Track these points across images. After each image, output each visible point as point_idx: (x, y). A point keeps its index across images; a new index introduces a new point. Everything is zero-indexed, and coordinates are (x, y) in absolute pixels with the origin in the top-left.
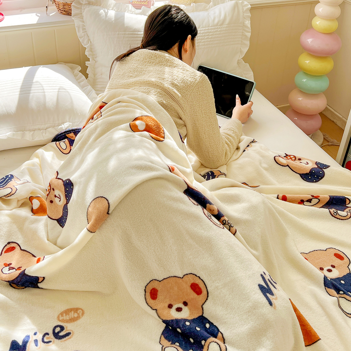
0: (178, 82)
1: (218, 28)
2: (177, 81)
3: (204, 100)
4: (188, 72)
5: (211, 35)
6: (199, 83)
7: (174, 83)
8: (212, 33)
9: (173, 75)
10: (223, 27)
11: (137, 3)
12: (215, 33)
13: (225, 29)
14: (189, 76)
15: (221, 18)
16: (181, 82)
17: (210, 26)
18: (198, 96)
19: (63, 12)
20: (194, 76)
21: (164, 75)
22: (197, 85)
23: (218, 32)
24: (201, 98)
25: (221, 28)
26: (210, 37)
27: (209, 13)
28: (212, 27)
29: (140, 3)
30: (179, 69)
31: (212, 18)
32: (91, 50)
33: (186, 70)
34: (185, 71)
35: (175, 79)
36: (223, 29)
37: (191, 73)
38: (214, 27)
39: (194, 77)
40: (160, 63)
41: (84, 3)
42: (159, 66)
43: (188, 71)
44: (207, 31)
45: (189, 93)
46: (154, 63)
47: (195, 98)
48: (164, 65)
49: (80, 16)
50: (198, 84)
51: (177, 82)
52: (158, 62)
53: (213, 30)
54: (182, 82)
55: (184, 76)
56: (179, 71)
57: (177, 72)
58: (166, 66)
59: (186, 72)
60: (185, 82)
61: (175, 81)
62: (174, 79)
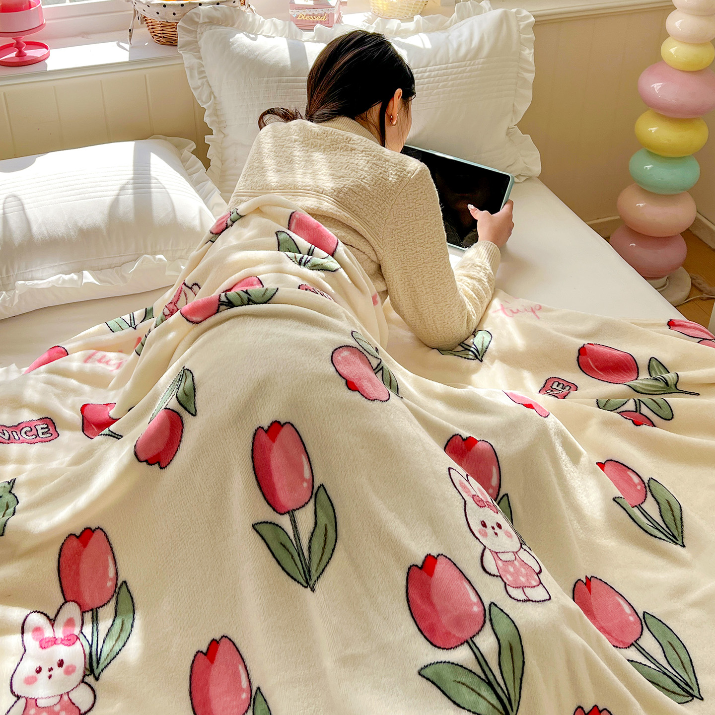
0: (368, 184)
1: (467, 65)
2: (366, 180)
3: (417, 218)
4: (387, 163)
5: (452, 80)
6: (408, 187)
7: (361, 185)
8: (454, 76)
9: (357, 169)
10: (477, 63)
11: (306, 18)
12: (461, 75)
13: (480, 66)
14: (390, 170)
15: (473, 45)
16: (373, 183)
17: (451, 61)
18: (406, 212)
19: (161, 40)
20: (399, 171)
21: (340, 170)
22: (404, 191)
23: (466, 74)
24: (411, 215)
25: (473, 65)
26: (450, 83)
27: (449, 36)
28: (455, 64)
29: (313, 19)
30: (371, 155)
31: (455, 45)
32: (216, 113)
33: (383, 159)
34: (381, 162)
35: (362, 177)
36: (477, 66)
37: (393, 164)
38: (459, 63)
39: (399, 173)
40: (334, 146)
41: (201, 21)
42: (332, 150)
43: (388, 161)
44: (444, 71)
45: (388, 206)
46: (322, 147)
47: (400, 216)
48: (342, 148)
49: (194, 46)
50: (406, 188)
51: (365, 183)
52: (330, 144)
53: (456, 69)
54: (375, 183)
55: (379, 173)
56: (370, 161)
57: (367, 163)
58: (346, 150)
59: (384, 163)
60: (381, 183)
61: (362, 181)
62: (360, 176)
